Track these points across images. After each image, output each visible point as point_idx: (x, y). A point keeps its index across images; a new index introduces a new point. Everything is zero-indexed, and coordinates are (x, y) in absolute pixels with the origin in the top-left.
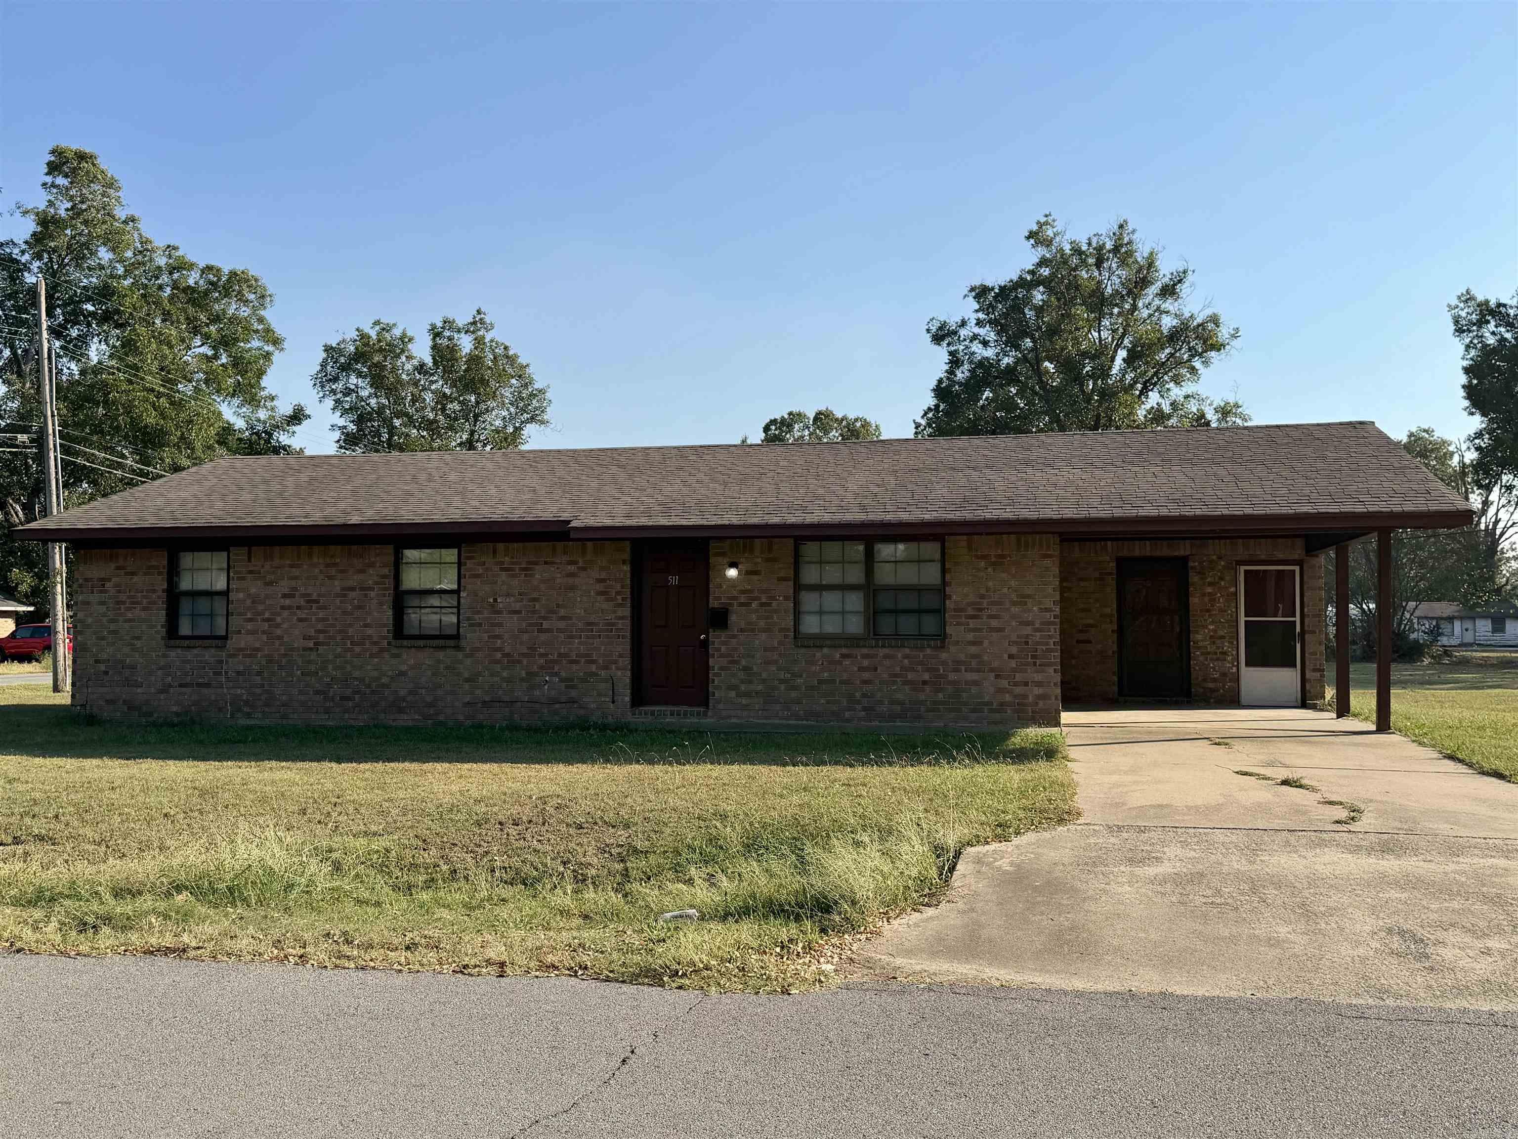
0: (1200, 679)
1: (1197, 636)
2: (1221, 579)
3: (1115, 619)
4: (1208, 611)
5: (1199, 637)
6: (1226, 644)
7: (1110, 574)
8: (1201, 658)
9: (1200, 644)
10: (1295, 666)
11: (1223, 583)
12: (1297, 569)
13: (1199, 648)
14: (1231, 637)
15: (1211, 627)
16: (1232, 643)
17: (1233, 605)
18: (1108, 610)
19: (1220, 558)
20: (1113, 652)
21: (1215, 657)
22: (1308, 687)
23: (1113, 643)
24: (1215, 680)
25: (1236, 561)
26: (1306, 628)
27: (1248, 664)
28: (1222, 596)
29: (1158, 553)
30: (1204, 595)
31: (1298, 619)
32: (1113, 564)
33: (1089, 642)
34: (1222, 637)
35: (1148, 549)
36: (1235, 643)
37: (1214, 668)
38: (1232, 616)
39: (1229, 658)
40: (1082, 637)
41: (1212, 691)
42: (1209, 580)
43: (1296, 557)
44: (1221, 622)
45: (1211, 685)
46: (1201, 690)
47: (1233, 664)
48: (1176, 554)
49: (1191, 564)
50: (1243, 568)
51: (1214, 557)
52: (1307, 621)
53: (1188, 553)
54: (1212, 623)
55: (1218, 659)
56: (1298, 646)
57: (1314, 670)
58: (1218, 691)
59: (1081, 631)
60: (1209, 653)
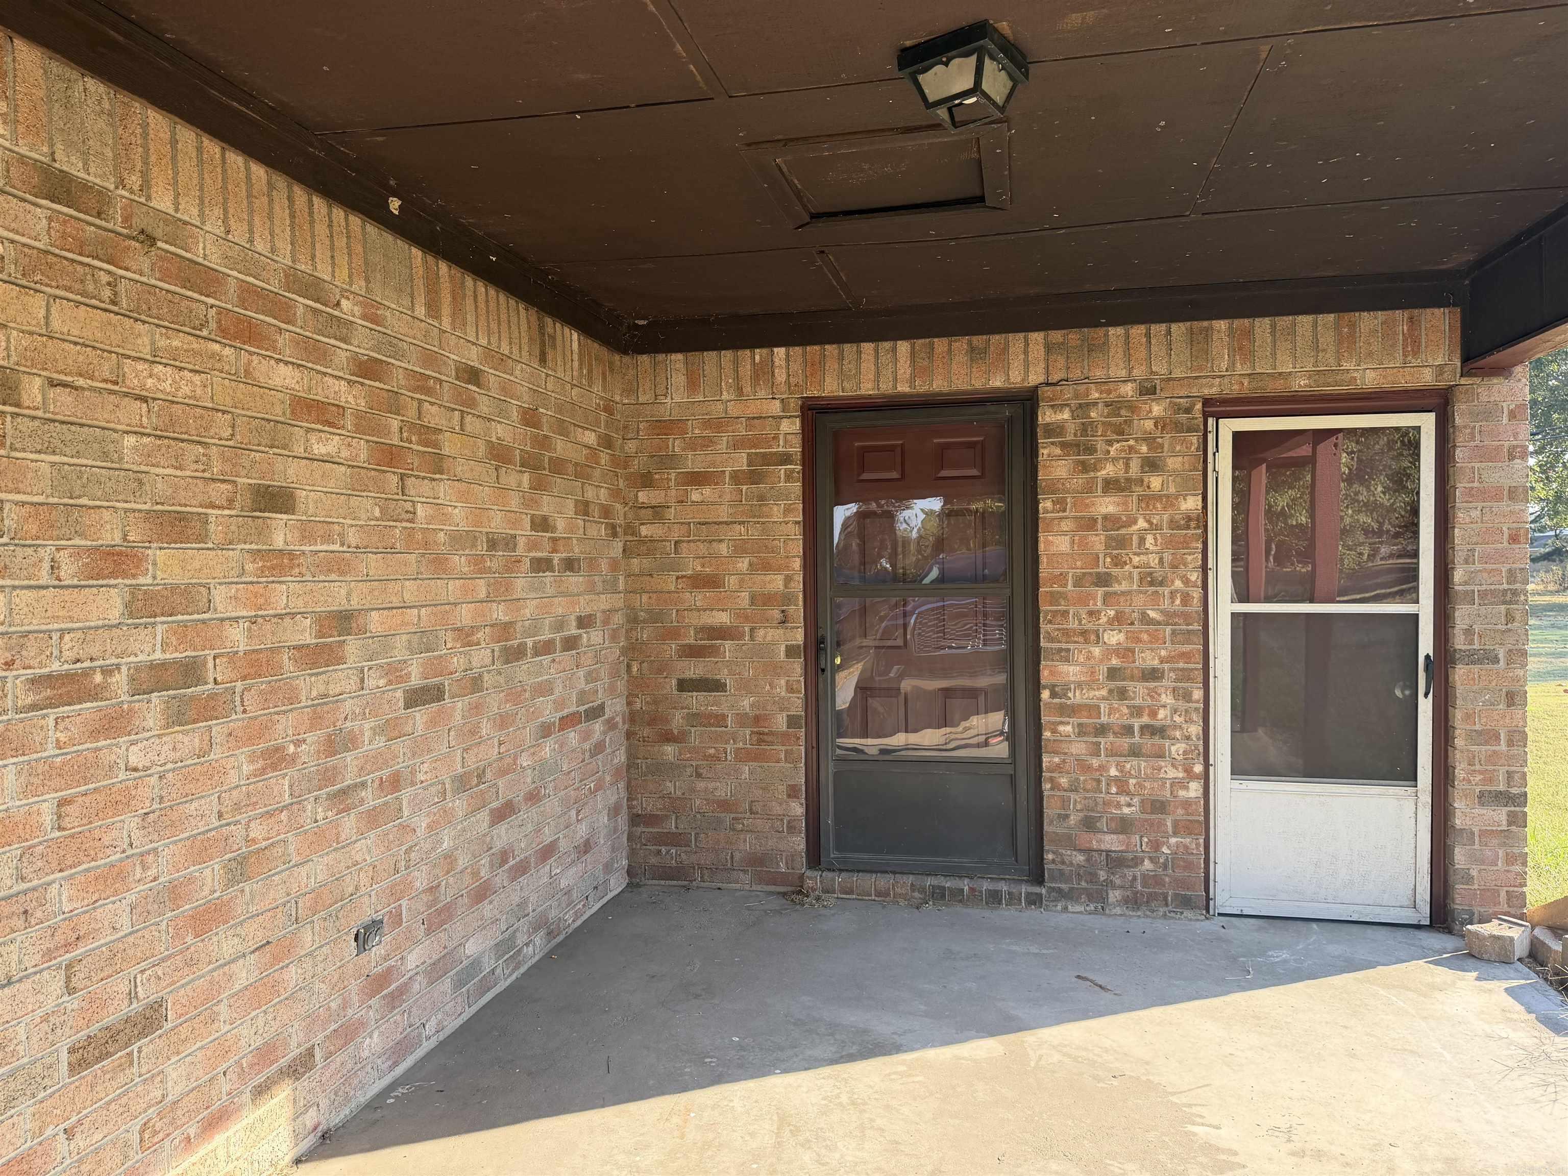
0: (1073, 819)
1: (1064, 668)
2: (1152, 465)
3: (797, 610)
4: (1103, 580)
5: (1071, 672)
6: (1167, 699)
7: (785, 459)
8: (1078, 748)
9: (1076, 697)
10: (1411, 776)
11: (1156, 482)
12: (1427, 422)
13: (1072, 710)
14: (1185, 676)
15: (1114, 638)
16: (1187, 696)
17: (1194, 559)
18: (776, 583)
19: (1148, 390)
20: (792, 721)
21: (1125, 743)
22: (1460, 856)
23: (790, 689)
24: (1124, 826)
25: (1207, 402)
26: (1459, 642)
27: (1238, 770)
28: (1154, 528)
29: (939, 384)
30: (1090, 524)
31: (1425, 608)
32: (792, 427)
33: (716, 686)
34: (1153, 675)
35: (904, 368)
36: (1198, 694)
37: (1121, 784)
38: (1186, 599)
39: (1177, 749)
40: (693, 669)
41: (1115, 861)
42: (1109, 470)
43: (1427, 378)
44: (1145, 619)
45: (1112, 842)
46: (1080, 858)
47: (1188, 771)
48: (997, 382)
49: (1046, 416)
50: (1229, 427)
51: (1128, 390)
52: (1462, 616)
53: (1035, 378)
54: (1119, 620)
55: (1135, 752)
56: (1425, 707)
57: (1484, 798)
58: (1137, 861)
59: (693, 652)
60: (1102, 730)
